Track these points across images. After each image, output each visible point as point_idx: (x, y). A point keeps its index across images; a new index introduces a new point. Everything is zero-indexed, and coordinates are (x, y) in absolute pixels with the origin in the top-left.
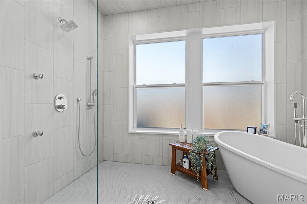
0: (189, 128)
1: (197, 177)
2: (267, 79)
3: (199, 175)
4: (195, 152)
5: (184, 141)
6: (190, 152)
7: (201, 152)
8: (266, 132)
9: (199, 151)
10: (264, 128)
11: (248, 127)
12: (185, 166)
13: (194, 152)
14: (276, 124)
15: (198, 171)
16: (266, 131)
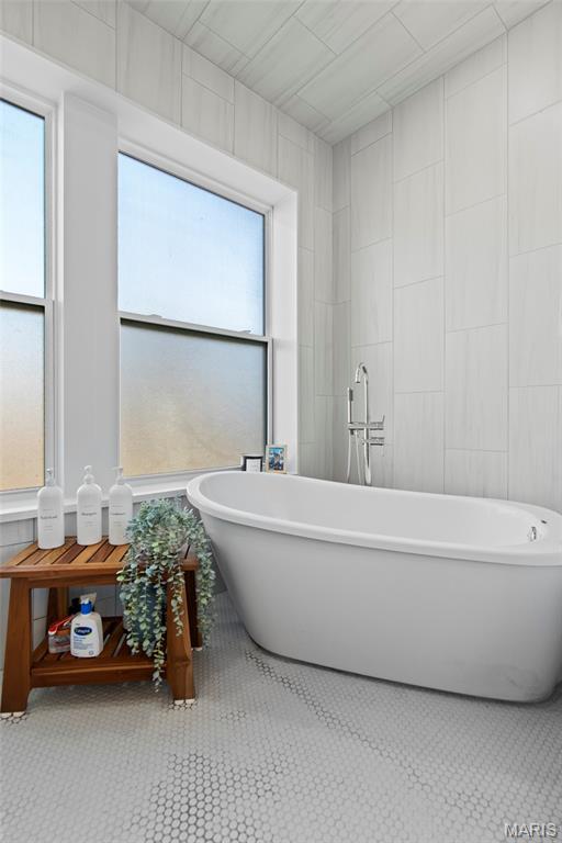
0: (88, 482)
1: (156, 669)
2: (275, 333)
3: (162, 662)
4: (147, 571)
5: (63, 543)
6: (120, 579)
7: (172, 565)
8: (282, 466)
9: (164, 563)
10: (276, 455)
11: (246, 458)
12: (85, 647)
13: (145, 575)
14: (300, 444)
15: (158, 644)
16: (281, 462)
